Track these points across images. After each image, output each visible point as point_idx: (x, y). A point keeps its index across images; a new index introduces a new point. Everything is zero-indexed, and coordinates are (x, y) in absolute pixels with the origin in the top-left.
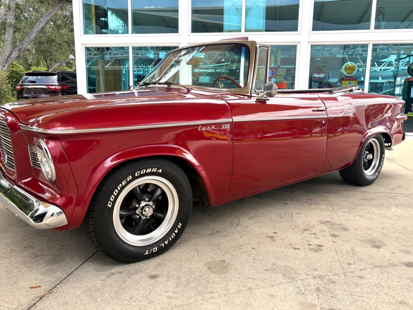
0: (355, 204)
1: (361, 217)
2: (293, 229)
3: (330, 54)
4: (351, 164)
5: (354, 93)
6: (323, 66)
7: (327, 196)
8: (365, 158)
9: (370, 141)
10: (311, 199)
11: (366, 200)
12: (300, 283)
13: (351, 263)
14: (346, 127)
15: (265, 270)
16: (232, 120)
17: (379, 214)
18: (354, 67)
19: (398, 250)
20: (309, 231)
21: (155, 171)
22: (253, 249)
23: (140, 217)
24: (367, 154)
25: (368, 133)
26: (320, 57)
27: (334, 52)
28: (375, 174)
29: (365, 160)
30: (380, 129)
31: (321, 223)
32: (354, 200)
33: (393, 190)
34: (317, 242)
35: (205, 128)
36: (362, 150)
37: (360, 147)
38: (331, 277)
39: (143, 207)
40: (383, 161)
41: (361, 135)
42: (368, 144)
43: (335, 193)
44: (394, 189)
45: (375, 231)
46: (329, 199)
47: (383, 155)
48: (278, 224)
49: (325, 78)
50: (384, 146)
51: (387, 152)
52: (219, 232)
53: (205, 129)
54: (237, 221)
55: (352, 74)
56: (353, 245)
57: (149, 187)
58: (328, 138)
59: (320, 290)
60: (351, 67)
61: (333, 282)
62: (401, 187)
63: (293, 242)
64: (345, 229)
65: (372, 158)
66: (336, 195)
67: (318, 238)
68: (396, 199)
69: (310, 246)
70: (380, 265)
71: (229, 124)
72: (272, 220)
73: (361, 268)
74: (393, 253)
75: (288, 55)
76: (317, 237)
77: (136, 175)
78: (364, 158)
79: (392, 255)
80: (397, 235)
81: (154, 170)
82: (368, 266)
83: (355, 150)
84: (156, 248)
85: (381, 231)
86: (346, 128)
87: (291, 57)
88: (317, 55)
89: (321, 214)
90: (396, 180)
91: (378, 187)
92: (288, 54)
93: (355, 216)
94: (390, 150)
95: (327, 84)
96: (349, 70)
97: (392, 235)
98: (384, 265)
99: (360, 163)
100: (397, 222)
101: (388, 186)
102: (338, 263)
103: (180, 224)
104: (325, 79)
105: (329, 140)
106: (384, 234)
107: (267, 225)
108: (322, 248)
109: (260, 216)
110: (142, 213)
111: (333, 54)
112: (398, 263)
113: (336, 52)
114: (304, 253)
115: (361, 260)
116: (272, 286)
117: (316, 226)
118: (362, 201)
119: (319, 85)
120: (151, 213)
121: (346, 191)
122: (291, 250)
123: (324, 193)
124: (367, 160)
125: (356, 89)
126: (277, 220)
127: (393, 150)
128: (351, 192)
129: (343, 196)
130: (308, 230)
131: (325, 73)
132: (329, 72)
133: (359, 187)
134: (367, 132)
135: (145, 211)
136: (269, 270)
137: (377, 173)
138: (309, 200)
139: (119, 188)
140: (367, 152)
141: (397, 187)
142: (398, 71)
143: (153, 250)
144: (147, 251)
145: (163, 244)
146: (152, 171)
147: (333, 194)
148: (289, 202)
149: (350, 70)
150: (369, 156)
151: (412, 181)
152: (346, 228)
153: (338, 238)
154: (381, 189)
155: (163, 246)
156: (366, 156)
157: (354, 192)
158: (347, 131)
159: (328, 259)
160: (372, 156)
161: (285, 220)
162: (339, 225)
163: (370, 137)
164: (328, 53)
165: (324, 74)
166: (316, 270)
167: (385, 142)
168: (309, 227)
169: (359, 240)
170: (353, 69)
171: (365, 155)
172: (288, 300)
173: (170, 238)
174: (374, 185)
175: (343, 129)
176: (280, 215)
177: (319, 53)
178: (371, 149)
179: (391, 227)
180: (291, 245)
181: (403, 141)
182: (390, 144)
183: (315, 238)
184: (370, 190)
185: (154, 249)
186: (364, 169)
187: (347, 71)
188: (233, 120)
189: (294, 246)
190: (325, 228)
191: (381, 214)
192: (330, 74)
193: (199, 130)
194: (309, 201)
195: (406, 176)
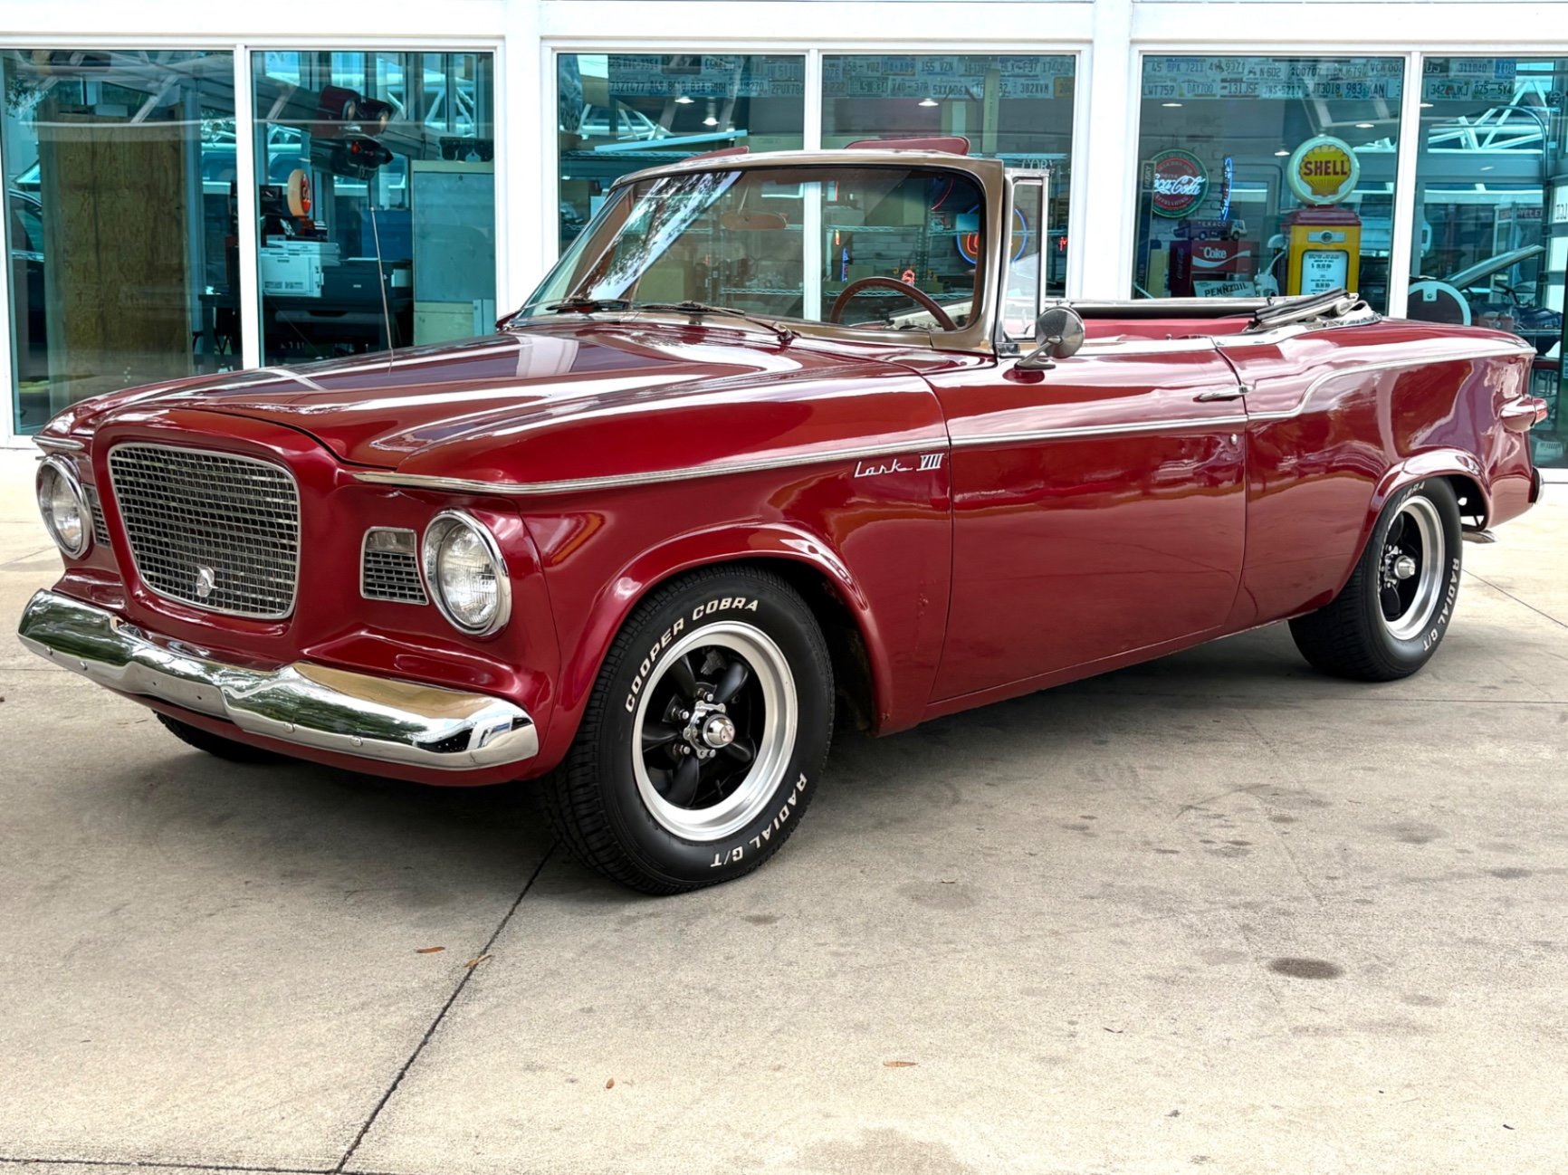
0: (1350, 737)
1: (1371, 773)
2: (1145, 808)
3: (1231, 81)
4: (1335, 595)
5: (1342, 324)
6: (1192, 137)
7: (1248, 715)
8: (1387, 573)
9: (1403, 507)
10: (1192, 727)
11: (1391, 724)
12: (1194, 919)
13: (1337, 875)
14: (1313, 451)
15: (1085, 897)
16: (950, 440)
17: (1433, 762)
18: (1345, 158)
19: (1479, 845)
20: (1200, 809)
21: (740, 606)
22: (1031, 855)
23: (693, 752)
24: (1395, 558)
25: (1398, 473)
26: (1181, 95)
27: (1250, 72)
28: (1427, 632)
29: (1386, 580)
30: (1446, 460)
31: (1236, 791)
32: (1347, 725)
33: (1491, 691)
34: (1233, 834)
35: (873, 469)
36: (1376, 539)
37: (1366, 529)
38: (1279, 904)
39: (703, 720)
40: (1456, 585)
41: (1367, 485)
42: (1398, 518)
43: (1276, 707)
44: (1494, 688)
45: (1416, 804)
46: (1255, 725)
47: (1456, 561)
48: (1092, 797)
49: (1204, 197)
50: (1460, 528)
51: (1468, 548)
52: (901, 820)
53: (872, 473)
54: (949, 794)
55: (1335, 192)
56: (1343, 838)
57: (706, 659)
58: (1250, 497)
59: (1251, 929)
60: (1332, 159)
61: (1286, 913)
62: (1520, 680)
63: (1151, 837)
64: (1318, 803)
65: (1412, 572)
66: (1280, 711)
67: (1232, 827)
68: (1497, 719)
69: (1208, 845)
70: (1421, 876)
71: (941, 455)
72: (1067, 787)
73: (1366, 885)
74: (1462, 851)
75: (1020, 88)
76: (1228, 824)
77: (695, 617)
78: (1382, 574)
79: (1459, 855)
80: (1481, 810)
81: (739, 603)
82: (1386, 880)
83: (1348, 543)
84: (740, 849)
85: (1433, 803)
86: (1312, 457)
87: (1040, 95)
88: (1165, 87)
89: (1232, 768)
90: (1504, 659)
91: (1437, 682)
92: (1022, 80)
93: (1352, 769)
94: (1485, 540)
95: (1212, 229)
96: (1324, 177)
97: (1465, 811)
98: (1432, 875)
99: (1368, 590)
100: (1488, 781)
101: (1474, 679)
102: (1300, 879)
103: (803, 778)
104: (1205, 201)
105: (1256, 504)
106: (1441, 810)
107: (1054, 800)
108: (1248, 847)
109: (1021, 778)
110: (700, 736)
111: (1241, 81)
112: (1474, 872)
113: (1257, 70)
114: (1195, 861)
115: (1367, 869)
116: (1117, 925)
117: (1220, 797)
118: (1376, 727)
119: (1177, 235)
120: (729, 735)
121: (1317, 698)
122: (1152, 855)
123: (1237, 706)
124: (1394, 582)
125: (1349, 305)
126: (1085, 787)
127: (1493, 541)
128: (1335, 701)
129: (1310, 713)
130: (1196, 808)
131: (1204, 176)
132: (1224, 169)
133: (1365, 686)
134: (1392, 471)
135: (710, 730)
136: (1098, 898)
137: (1435, 631)
138: (1183, 728)
139: (653, 655)
140: (1395, 551)
141: (1506, 682)
142: (1559, 155)
143: (731, 856)
144: (717, 856)
145: (757, 839)
146: (734, 606)
147: (1268, 708)
148: (1113, 737)
149: (1327, 173)
150: (1401, 564)
151: (1565, 662)
152: (1323, 800)
153: (1296, 825)
154: (1446, 690)
155: (758, 845)
156: (1392, 566)
157: (1347, 703)
158: (1317, 468)
159: (1270, 870)
160: (1413, 565)
161: (1113, 786)
162: (1298, 793)
163: (1403, 490)
164: (1218, 76)
165: (1199, 180)
166: (1234, 892)
167: (1465, 511)
168: (1196, 801)
169: (1362, 827)
170: (1339, 169)
171: (1388, 561)
172: (1168, 948)
173: (776, 821)
174: (1421, 678)
175: (1301, 461)
176: (1091, 773)
177: (1174, 74)
178: (1408, 536)
179: (1468, 792)
180: (1147, 843)
181: (1535, 507)
182: (1480, 519)
183: (1221, 826)
184: (1409, 695)
185: (735, 852)
186: (1386, 615)
187: (1313, 177)
188: (954, 443)
189: (1157, 846)
190: (1253, 802)
191: (1436, 762)
192: (1229, 175)
193: (856, 475)
194: (1183, 732)
195: (1545, 646)
